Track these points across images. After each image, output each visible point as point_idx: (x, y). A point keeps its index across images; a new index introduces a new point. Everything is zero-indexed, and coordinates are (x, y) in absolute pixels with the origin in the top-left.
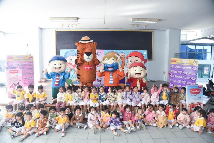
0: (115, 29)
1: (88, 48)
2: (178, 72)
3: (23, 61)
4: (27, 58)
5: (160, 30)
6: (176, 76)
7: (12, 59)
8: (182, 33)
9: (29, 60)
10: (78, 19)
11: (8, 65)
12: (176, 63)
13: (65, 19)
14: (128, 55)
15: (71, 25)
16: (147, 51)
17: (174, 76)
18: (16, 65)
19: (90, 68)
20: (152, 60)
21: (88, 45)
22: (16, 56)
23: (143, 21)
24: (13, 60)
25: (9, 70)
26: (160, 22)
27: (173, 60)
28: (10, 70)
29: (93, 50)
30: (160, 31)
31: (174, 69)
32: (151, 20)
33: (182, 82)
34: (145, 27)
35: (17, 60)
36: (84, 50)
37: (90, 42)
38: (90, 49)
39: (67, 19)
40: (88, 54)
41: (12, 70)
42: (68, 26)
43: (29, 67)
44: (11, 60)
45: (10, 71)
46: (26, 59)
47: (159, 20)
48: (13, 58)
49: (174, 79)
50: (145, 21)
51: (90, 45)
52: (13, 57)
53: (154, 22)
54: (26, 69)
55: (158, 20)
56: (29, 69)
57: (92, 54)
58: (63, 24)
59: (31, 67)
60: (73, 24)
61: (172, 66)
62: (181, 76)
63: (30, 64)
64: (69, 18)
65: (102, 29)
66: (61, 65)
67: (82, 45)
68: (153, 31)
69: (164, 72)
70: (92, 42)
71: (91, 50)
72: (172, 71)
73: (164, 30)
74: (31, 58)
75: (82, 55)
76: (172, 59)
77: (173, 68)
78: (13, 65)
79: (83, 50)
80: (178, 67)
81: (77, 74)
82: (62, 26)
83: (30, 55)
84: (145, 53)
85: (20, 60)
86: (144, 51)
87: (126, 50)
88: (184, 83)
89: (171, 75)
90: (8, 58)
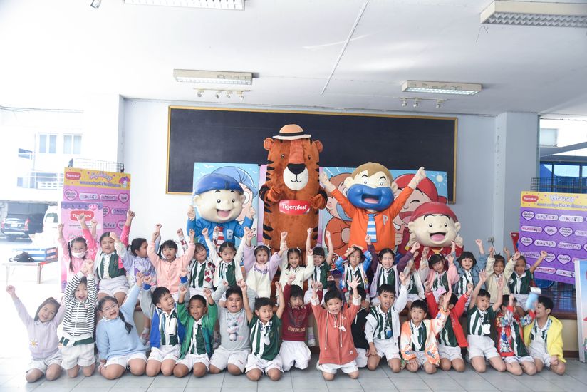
1: (295, 154)
2: (543, 230)
3: (104, 187)
4: (116, 181)
5: (477, 115)
6: (538, 243)
7: (78, 179)
8: (543, 123)
9: (120, 186)
10: (254, 76)
11: (67, 196)
12: (538, 205)
13: (218, 77)
15: (224, 93)
16: (445, 174)
17: (533, 242)
18: (87, 197)
19: (299, 207)
20: (454, 204)
21: (296, 145)
22: (89, 173)
23: (436, 87)
24: (81, 183)
25: (70, 210)
26: (485, 92)
27: (527, 197)
28: (72, 210)
29: (309, 158)
30: (476, 117)
31: (533, 221)
32: (459, 85)
33: (556, 258)
34: (437, 107)
35: (90, 183)
36: (285, 157)
37: (302, 139)
38: (302, 156)
39: (222, 75)
40: (296, 169)
41: (76, 209)
42: (218, 96)
43: (119, 206)
44: (76, 183)
45: (72, 213)
46: (113, 182)
47: (483, 87)
48: (80, 176)
49: (532, 251)
50: (442, 88)
51: (303, 146)
52: (80, 174)
53: (468, 93)
54: (110, 211)
55: (479, 88)
56: (117, 210)
57: (306, 171)
58: (202, 90)
59: (123, 207)
60: (231, 91)
61: (526, 212)
62: (554, 242)
63: (120, 198)
64: (230, 74)
65: (308, 107)
66: (233, 202)
67: (280, 145)
68: (458, 116)
69: (492, 241)
70: (307, 139)
71: (305, 160)
72: (527, 227)
73: (490, 116)
74: (125, 182)
75: (280, 173)
76: (524, 193)
77: (528, 219)
78: (78, 196)
79: (282, 157)
80: (544, 215)
81: (265, 227)
82: (200, 95)
83: (122, 171)
84: (439, 178)
85: (96, 184)
86: (438, 172)
88: (564, 262)
89: (522, 240)
90: (68, 175)
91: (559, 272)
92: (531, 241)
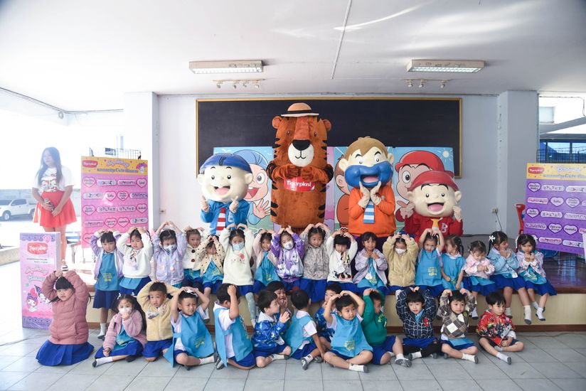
0: (357, 94)
1: (300, 131)
2: (549, 201)
3: (121, 173)
4: (133, 167)
5: (480, 95)
6: (545, 214)
7: (95, 166)
9: (137, 172)
10: (264, 64)
11: (85, 182)
12: (544, 176)
13: (230, 66)
14: (401, 162)
15: (241, 83)
16: (451, 149)
17: (540, 213)
18: (104, 183)
19: (304, 184)
20: (460, 178)
21: (302, 122)
22: (105, 161)
23: (440, 66)
24: (98, 170)
26: (489, 69)
27: (532, 168)
30: (479, 97)
31: (539, 193)
32: (462, 62)
33: (563, 228)
34: (442, 87)
35: (107, 170)
38: (307, 132)
39: (233, 64)
42: (235, 87)
43: (137, 190)
44: (93, 171)
46: (130, 168)
47: (486, 64)
49: (538, 221)
50: (446, 66)
51: (309, 123)
52: (96, 162)
53: (471, 70)
54: (129, 196)
55: (483, 64)
56: (135, 195)
58: (221, 82)
59: (142, 191)
60: (247, 81)
61: (532, 184)
62: (560, 213)
63: (138, 183)
64: (241, 62)
65: (322, 94)
66: (229, 178)
67: (287, 122)
68: (462, 97)
69: (496, 212)
71: (310, 136)
72: (533, 199)
73: (492, 95)
74: (142, 167)
76: (529, 165)
77: (534, 190)
79: (288, 134)
80: (551, 186)
82: (219, 87)
83: (140, 157)
84: (445, 154)
85: (114, 170)
86: (444, 148)
87: (394, 147)
88: (570, 232)
89: (528, 212)
90: (85, 163)
91: (566, 243)
92: (537, 212)
